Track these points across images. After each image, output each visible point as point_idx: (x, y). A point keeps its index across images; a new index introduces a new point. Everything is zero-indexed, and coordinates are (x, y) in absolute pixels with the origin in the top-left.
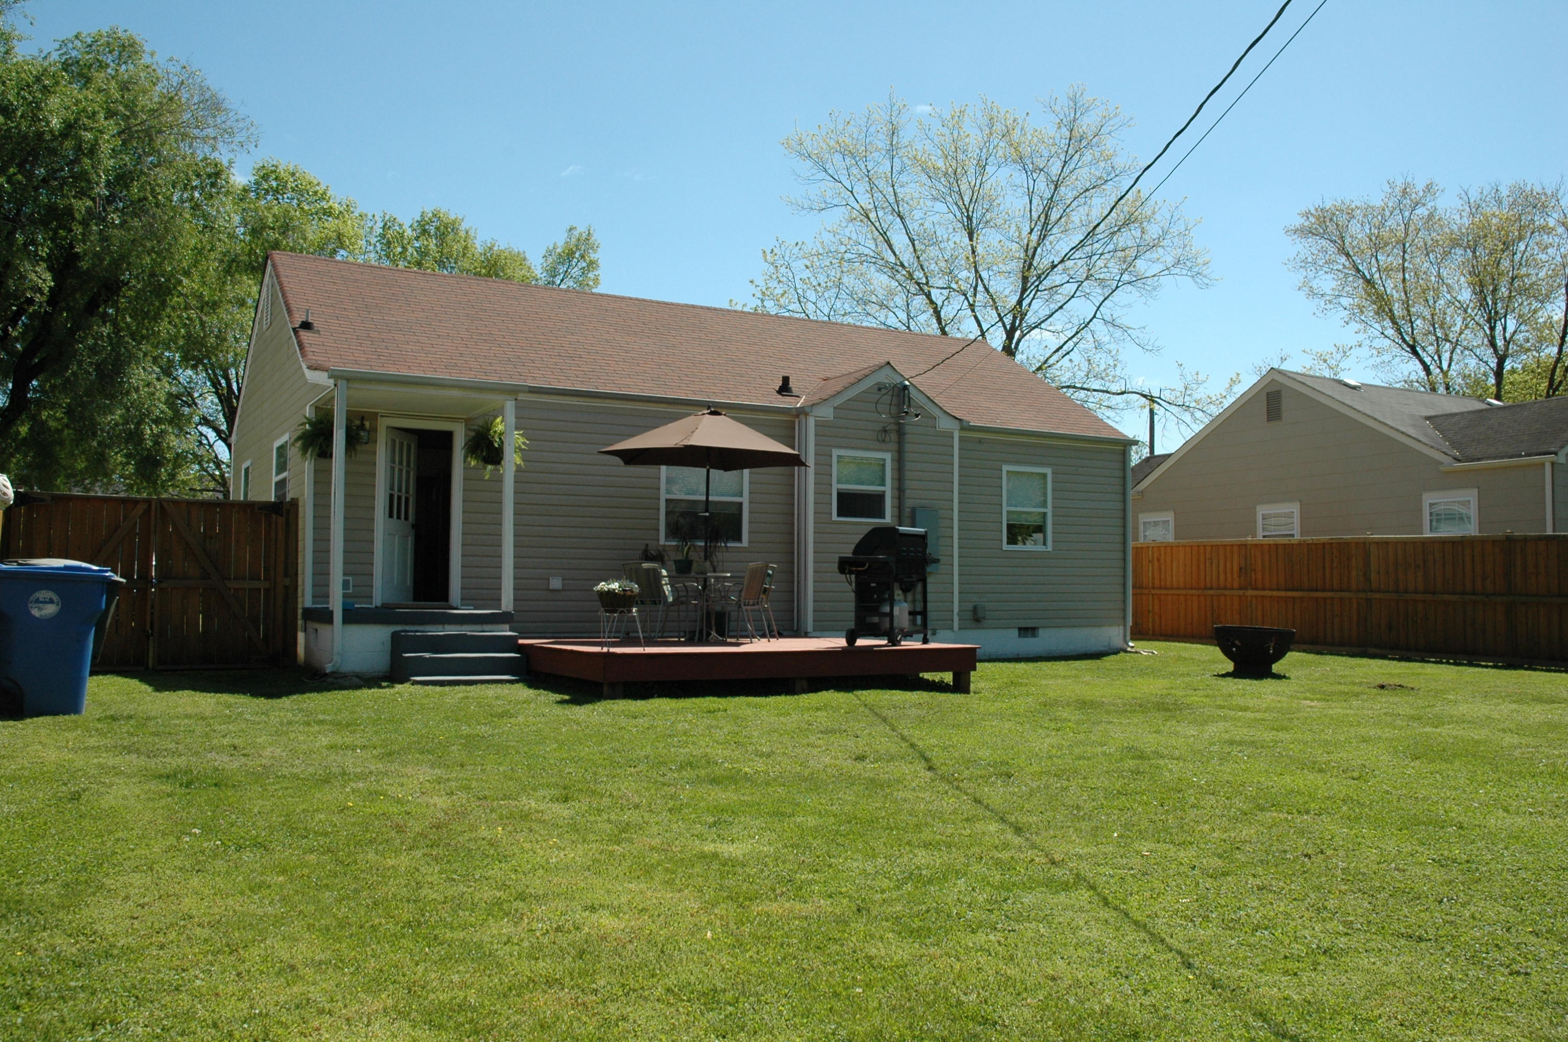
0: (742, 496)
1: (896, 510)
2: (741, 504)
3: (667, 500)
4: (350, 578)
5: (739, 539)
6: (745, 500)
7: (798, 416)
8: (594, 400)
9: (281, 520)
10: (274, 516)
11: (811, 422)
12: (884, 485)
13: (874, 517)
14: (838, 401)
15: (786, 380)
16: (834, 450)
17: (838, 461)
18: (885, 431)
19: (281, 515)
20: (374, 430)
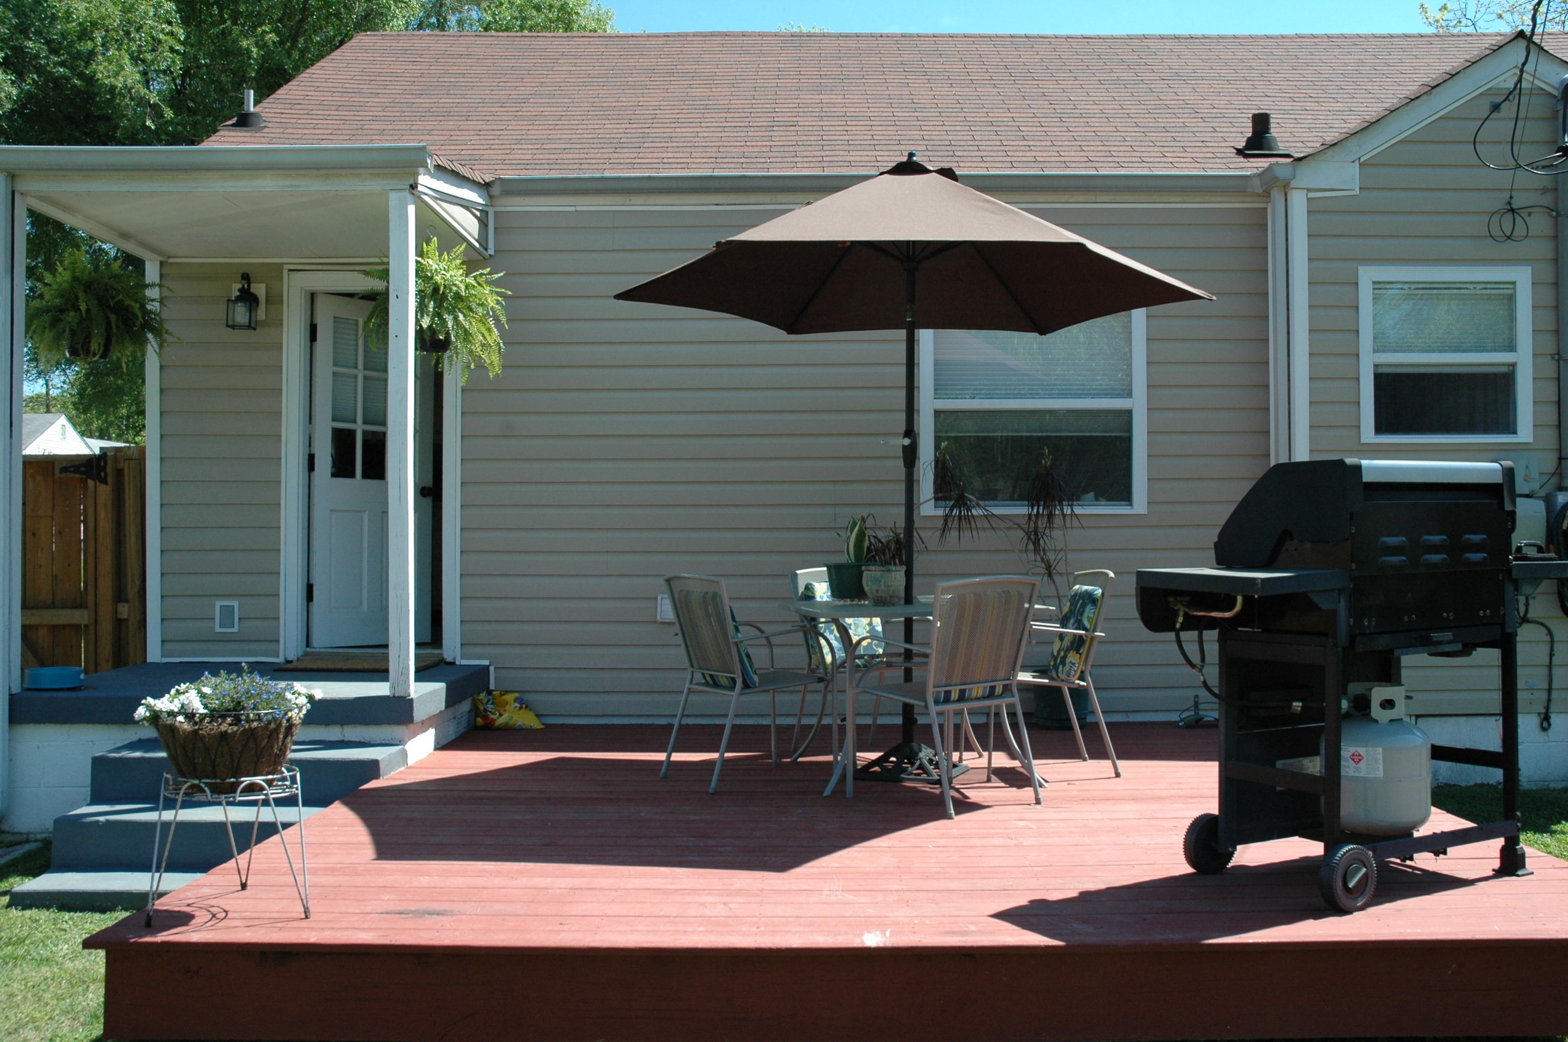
0: (1129, 395)
1: (1552, 410)
2: (1127, 415)
3: (937, 413)
4: (236, 604)
5: (1124, 494)
6: (1138, 404)
7: (1267, 195)
8: (753, 198)
9: (105, 492)
10: (91, 483)
11: (1299, 203)
12: (1511, 347)
13: (1486, 430)
14: (1373, 146)
15: (1261, 122)
16: (1362, 269)
17: (1376, 299)
18: (1512, 210)
19: (104, 481)
20: (275, 299)
